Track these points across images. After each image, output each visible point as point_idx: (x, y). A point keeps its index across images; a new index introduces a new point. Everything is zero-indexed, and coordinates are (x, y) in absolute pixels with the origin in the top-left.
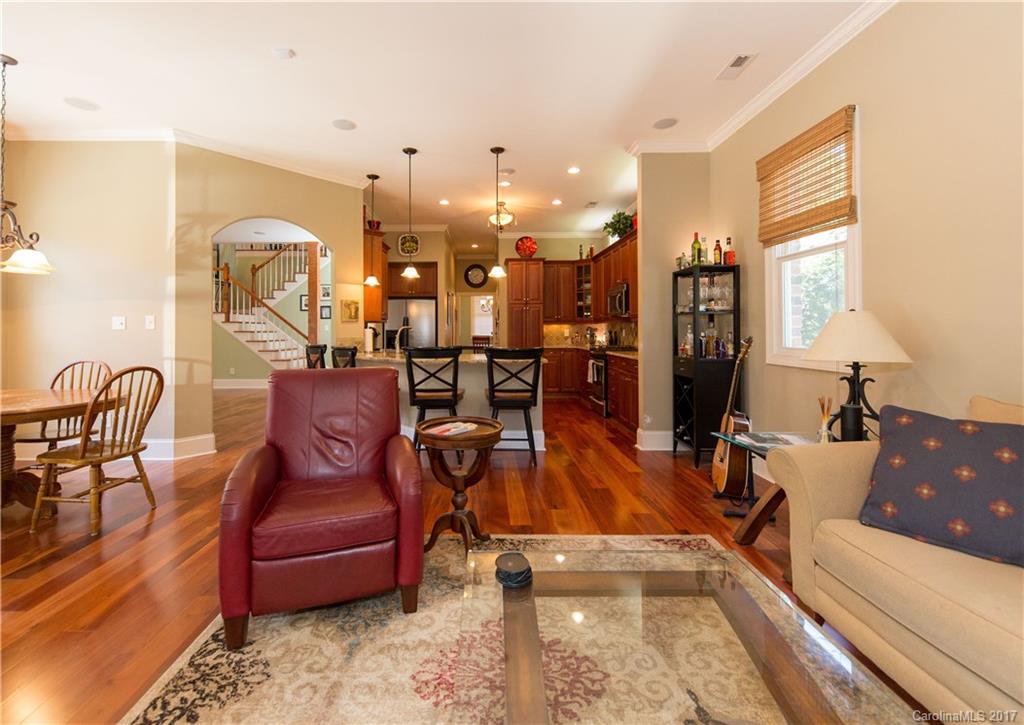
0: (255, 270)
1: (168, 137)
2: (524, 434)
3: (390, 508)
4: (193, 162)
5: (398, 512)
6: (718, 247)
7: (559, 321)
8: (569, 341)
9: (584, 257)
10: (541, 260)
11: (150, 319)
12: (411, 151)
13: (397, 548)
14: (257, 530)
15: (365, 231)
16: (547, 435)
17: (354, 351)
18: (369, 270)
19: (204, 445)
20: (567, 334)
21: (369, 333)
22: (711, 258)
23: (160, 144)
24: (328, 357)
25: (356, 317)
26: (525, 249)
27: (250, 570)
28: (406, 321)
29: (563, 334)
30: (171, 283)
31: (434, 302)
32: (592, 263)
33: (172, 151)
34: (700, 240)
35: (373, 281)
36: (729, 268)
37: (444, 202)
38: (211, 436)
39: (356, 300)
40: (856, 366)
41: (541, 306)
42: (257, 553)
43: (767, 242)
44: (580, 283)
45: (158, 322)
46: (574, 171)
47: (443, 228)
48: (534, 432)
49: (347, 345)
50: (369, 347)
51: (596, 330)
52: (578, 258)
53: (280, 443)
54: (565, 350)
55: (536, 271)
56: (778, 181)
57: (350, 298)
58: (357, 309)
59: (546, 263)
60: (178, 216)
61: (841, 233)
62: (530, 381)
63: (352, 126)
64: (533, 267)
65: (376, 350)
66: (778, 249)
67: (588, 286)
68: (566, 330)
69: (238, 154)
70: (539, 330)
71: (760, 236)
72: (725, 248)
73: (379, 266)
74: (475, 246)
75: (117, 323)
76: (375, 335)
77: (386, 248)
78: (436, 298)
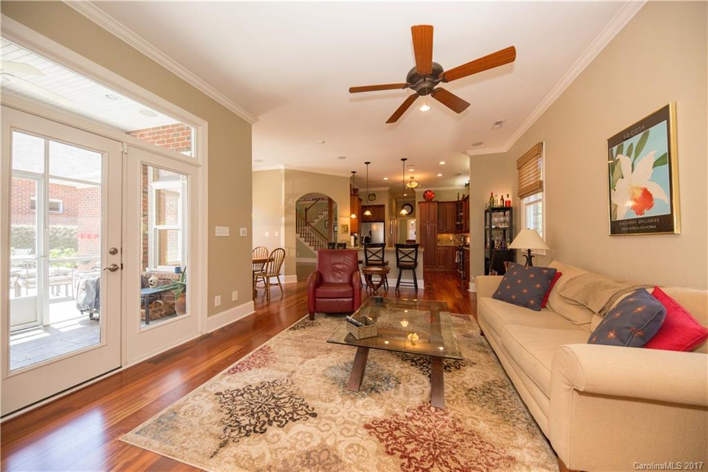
0: (306, 210)
1: (282, 167)
2: (413, 281)
3: (351, 289)
4: (291, 175)
5: (353, 290)
6: (502, 199)
7: (446, 232)
8: (453, 242)
9: (460, 199)
10: (436, 202)
11: (277, 232)
12: (368, 163)
13: (353, 300)
14: (317, 290)
15: (351, 195)
16: (426, 282)
17: (345, 244)
18: (352, 212)
19: (293, 279)
20: (451, 238)
21: (353, 237)
22: (499, 203)
23: (280, 170)
24: (336, 246)
25: (347, 231)
26: (428, 198)
27: (315, 300)
28: (370, 232)
29: (449, 238)
30: (283, 219)
31: (383, 223)
32: (464, 203)
33: (284, 172)
34: (494, 196)
35: (354, 216)
36: (506, 209)
37: (386, 179)
38: (296, 276)
39: (347, 224)
40: (529, 251)
41: (436, 225)
42: (317, 296)
43: (522, 197)
44: (458, 213)
45: (279, 234)
46: (442, 163)
47: (387, 188)
48: (418, 281)
49: (343, 242)
50: (353, 244)
51: (467, 236)
52: (457, 200)
53: (321, 272)
54: (450, 247)
55: (433, 207)
56: (525, 169)
57: (344, 224)
58: (347, 228)
59: (438, 202)
60: (286, 195)
61: (539, 195)
62: (414, 258)
63: (344, 158)
64: (432, 206)
65: (356, 245)
66: (526, 200)
67: (462, 214)
68: (451, 237)
69: (305, 170)
70: (435, 237)
71: (519, 194)
72: (506, 199)
73: (356, 209)
74: (405, 195)
75: (267, 234)
76: (356, 239)
77: (360, 200)
78: (384, 221)
